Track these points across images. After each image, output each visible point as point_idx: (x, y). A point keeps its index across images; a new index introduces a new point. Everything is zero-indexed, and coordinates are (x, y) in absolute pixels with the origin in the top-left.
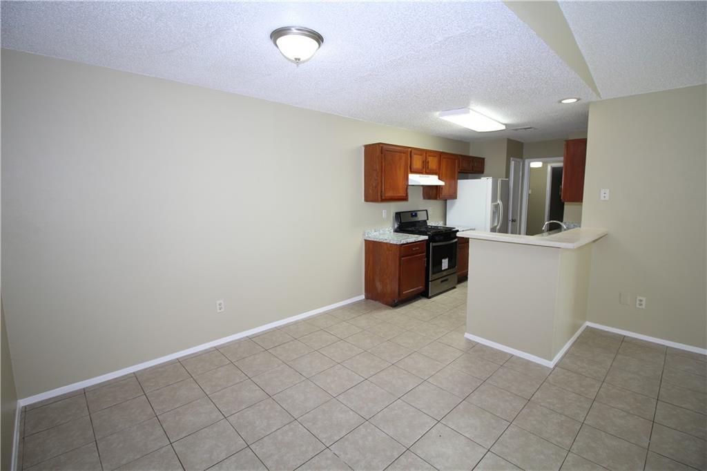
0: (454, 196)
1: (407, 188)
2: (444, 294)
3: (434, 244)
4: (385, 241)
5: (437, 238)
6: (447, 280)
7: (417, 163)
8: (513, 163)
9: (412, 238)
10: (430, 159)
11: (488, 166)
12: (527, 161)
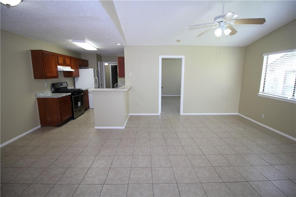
0: (78, 76)
1: (57, 72)
2: (81, 116)
3: (75, 96)
4: (50, 97)
5: (75, 93)
6: (81, 110)
7: (61, 61)
8: (99, 63)
9: (64, 95)
10: (66, 59)
11: (90, 64)
12: (103, 63)
